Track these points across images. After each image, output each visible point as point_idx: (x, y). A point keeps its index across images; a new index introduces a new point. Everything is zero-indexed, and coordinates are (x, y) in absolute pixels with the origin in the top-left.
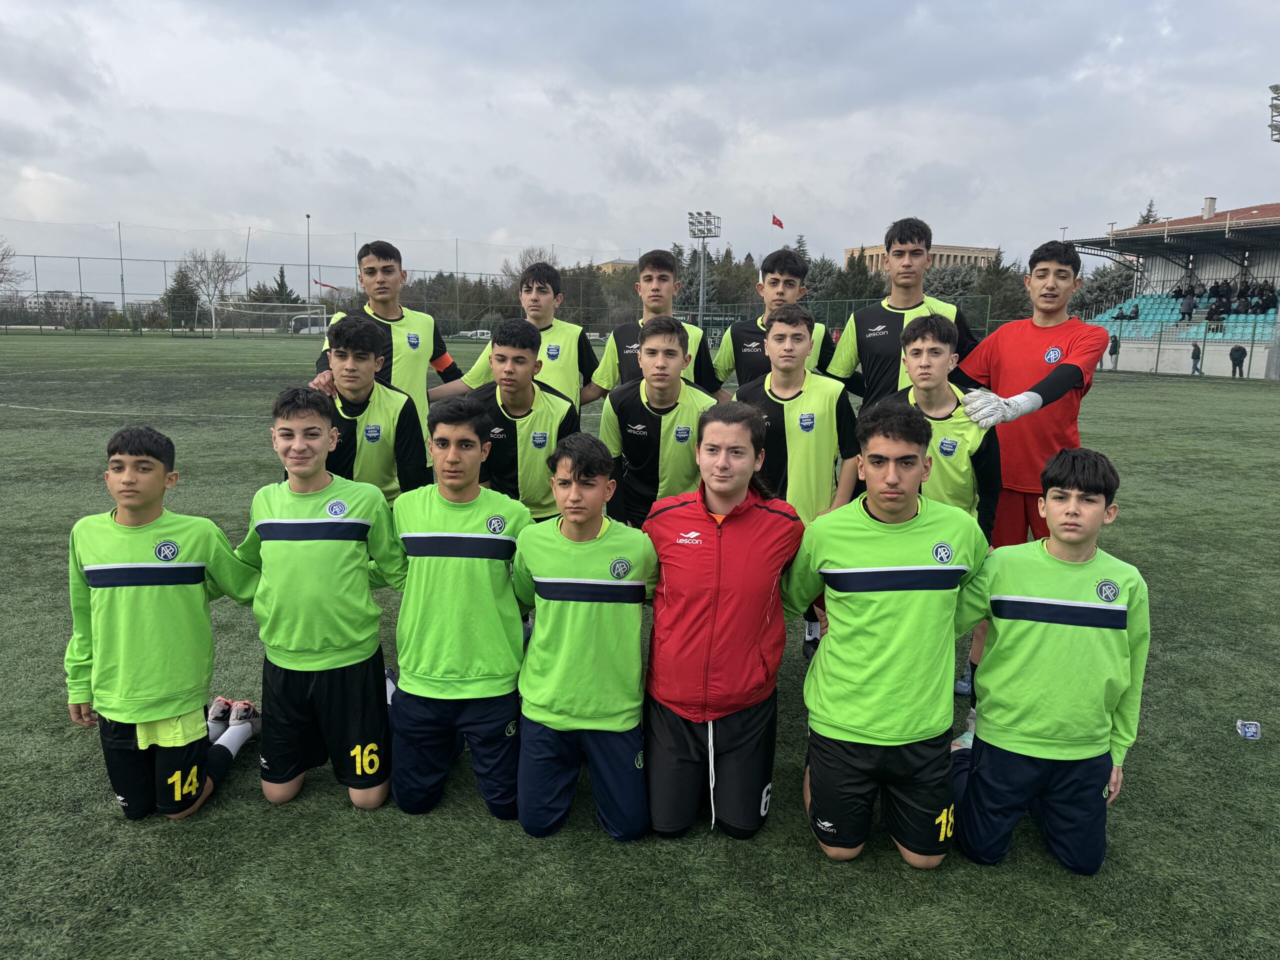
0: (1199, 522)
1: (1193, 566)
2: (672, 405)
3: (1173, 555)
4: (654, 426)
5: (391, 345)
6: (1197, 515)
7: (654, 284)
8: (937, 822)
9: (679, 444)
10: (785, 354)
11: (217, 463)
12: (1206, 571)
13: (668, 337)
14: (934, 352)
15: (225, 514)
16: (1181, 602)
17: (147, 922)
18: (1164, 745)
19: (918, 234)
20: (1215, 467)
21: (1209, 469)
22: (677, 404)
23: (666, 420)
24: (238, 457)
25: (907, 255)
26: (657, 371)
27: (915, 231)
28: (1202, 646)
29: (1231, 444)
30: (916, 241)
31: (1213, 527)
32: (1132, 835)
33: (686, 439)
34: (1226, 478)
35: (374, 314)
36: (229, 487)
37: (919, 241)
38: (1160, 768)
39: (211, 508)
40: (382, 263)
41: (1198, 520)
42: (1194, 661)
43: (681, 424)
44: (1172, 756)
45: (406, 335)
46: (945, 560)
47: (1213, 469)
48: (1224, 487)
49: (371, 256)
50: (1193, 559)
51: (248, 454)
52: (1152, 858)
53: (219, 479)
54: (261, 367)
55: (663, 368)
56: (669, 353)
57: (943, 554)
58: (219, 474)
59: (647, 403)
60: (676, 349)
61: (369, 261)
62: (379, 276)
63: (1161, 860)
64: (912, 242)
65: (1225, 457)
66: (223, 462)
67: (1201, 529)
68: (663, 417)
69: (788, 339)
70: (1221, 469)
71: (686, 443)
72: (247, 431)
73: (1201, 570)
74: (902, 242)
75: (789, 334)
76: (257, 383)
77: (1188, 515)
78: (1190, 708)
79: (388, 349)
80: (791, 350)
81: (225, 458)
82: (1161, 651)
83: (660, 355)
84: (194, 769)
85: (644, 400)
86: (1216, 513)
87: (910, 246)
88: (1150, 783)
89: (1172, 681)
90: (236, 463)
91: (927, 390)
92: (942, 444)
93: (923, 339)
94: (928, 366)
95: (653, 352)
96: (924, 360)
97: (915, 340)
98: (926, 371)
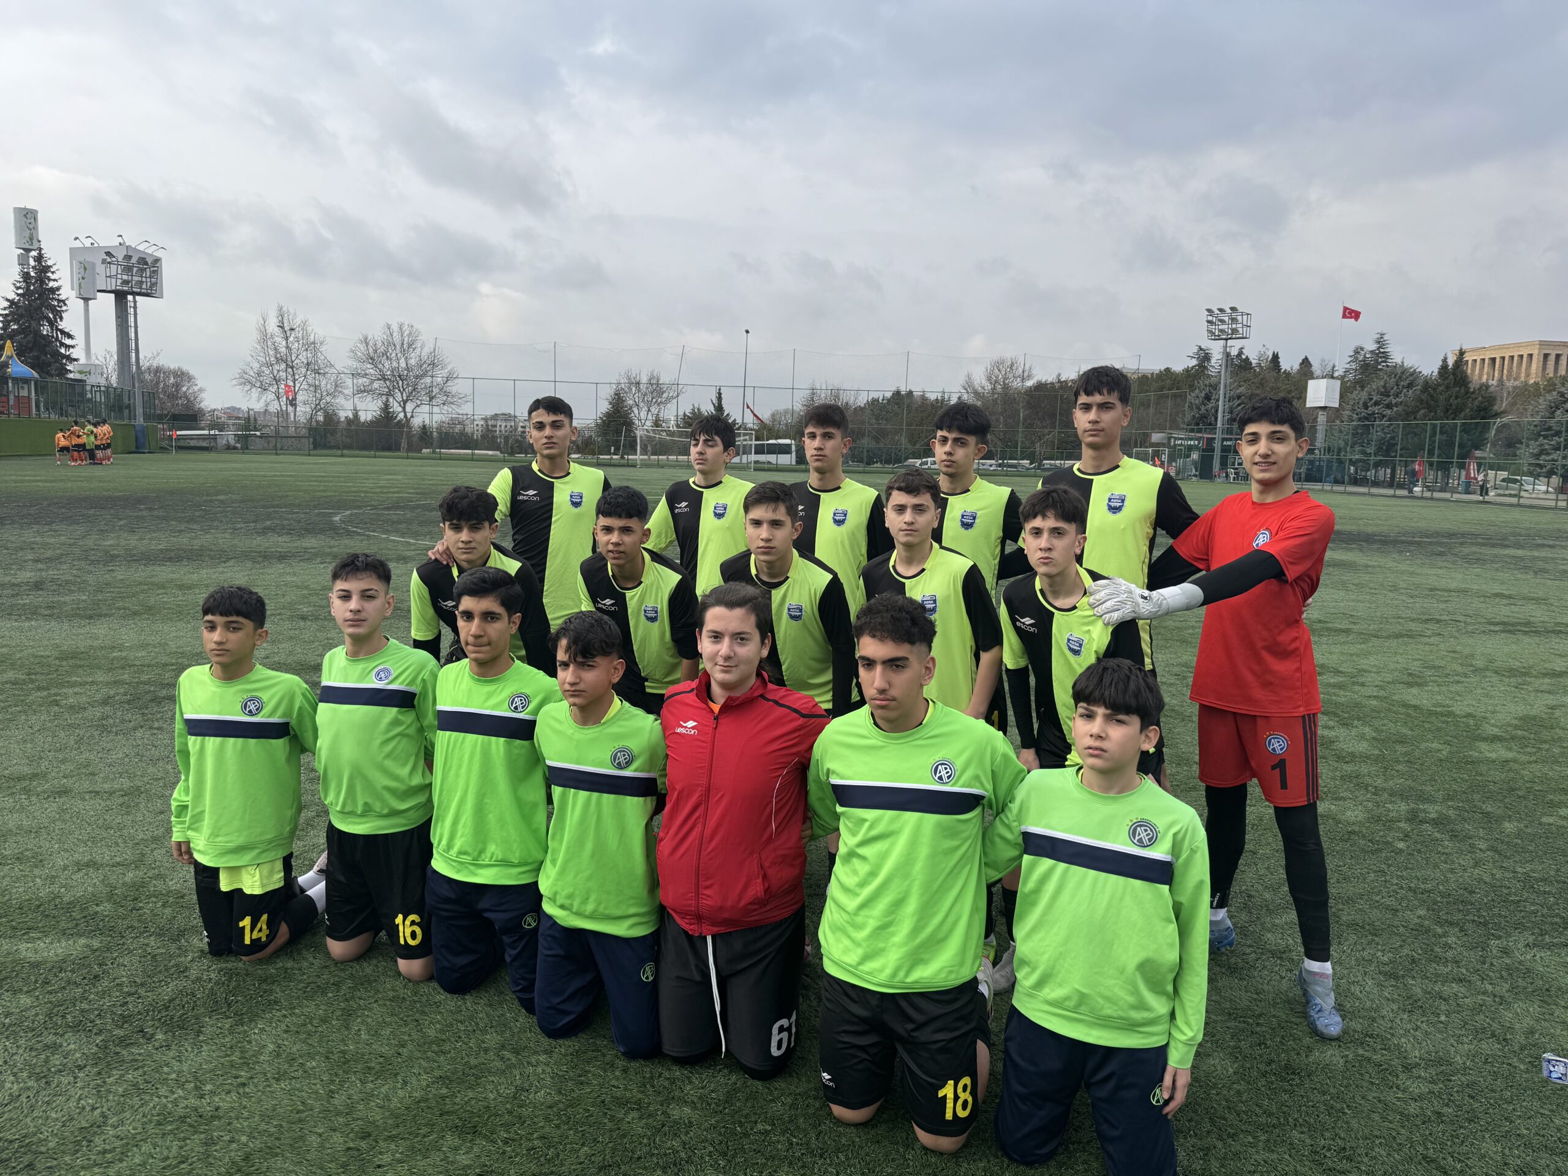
2: (782, 578)
5: (552, 503)
7: (817, 442)
8: (941, 1094)
10: (905, 527)
13: (773, 506)
14: (1056, 532)
17: (161, 1047)
19: (1108, 384)
23: (776, 596)
25: (1094, 409)
27: (1105, 380)
30: (1105, 392)
33: (799, 617)
35: (539, 470)
37: (1109, 393)
40: (553, 418)
45: (568, 493)
46: (945, 779)
49: (541, 411)
55: (769, 540)
56: (775, 522)
57: (943, 773)
59: (757, 576)
60: (782, 519)
61: (538, 416)
62: (548, 431)
64: (1100, 393)
69: (909, 511)
71: (800, 622)
74: (1088, 393)
75: (909, 505)
79: (549, 508)
80: (912, 523)
83: (765, 526)
84: (265, 917)
85: (754, 573)
87: (1097, 398)
91: (1049, 577)
92: (1069, 640)
93: (1044, 516)
94: (1050, 549)
95: (757, 523)
96: (1044, 541)
97: (1034, 517)
98: (1047, 555)
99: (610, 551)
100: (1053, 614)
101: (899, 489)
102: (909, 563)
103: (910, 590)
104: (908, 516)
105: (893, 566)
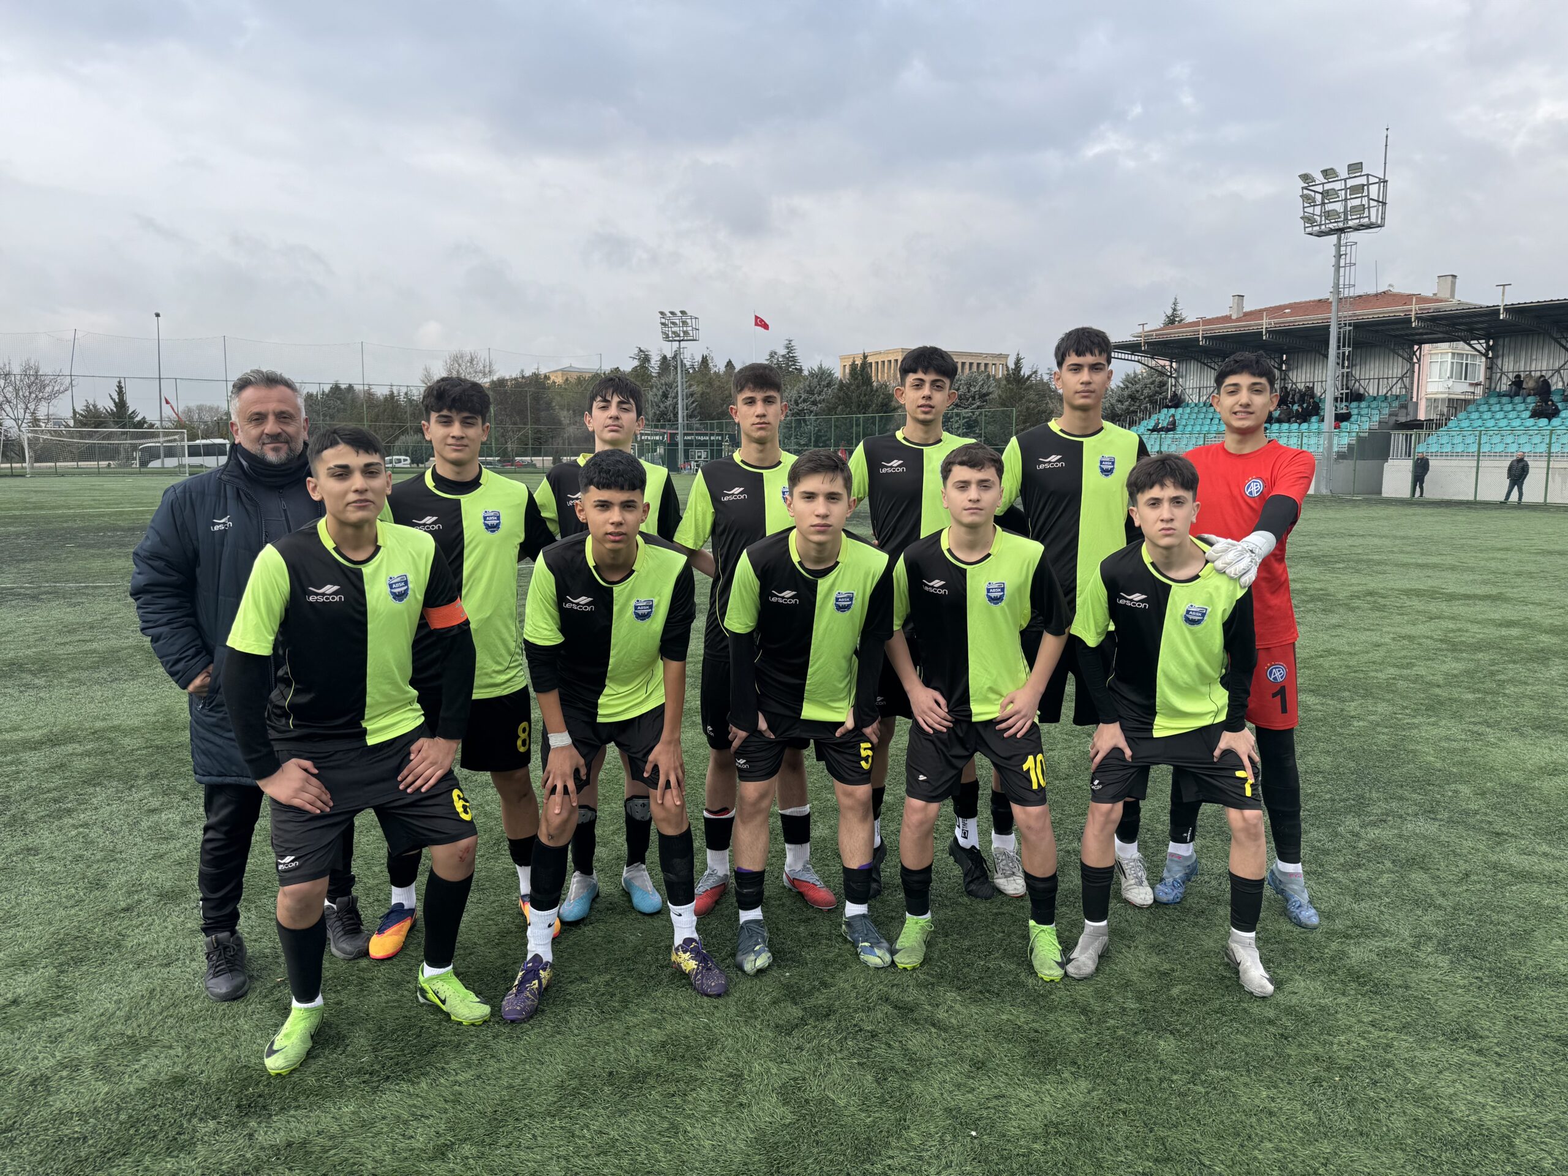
0: (1327, 665)
1: (1347, 720)
2: (832, 564)
3: (1319, 707)
4: (807, 591)
6: (1321, 656)
7: (759, 408)
9: (840, 614)
11: (86, 652)
12: (1361, 723)
13: (829, 476)
15: (120, 726)
16: (1352, 765)
18: (1416, 946)
20: (1313, 599)
21: (1308, 602)
22: (837, 563)
23: (823, 585)
24: (114, 642)
26: (817, 521)
27: (1096, 341)
28: (1401, 817)
29: (1316, 570)
31: (1343, 670)
32: (1434, 1070)
33: (848, 607)
34: (1331, 611)
36: (114, 685)
38: (1425, 977)
39: (97, 718)
41: (1326, 663)
42: (1400, 836)
43: (843, 589)
44: (1431, 960)
47: (1312, 601)
48: (1333, 621)
50: (1342, 710)
51: (127, 638)
52: (1469, 1097)
53: (96, 675)
54: (110, 515)
55: (825, 517)
56: (832, 497)
58: (95, 667)
59: (800, 563)
60: (838, 491)
63: (1480, 1099)
65: (1317, 586)
66: (95, 651)
67: (1332, 674)
68: (820, 581)
69: (973, 487)
70: (1321, 600)
71: (848, 613)
72: (116, 605)
73: (1356, 724)
74: (1079, 354)
76: (109, 537)
77: (1312, 657)
78: (1423, 897)
80: (977, 500)
81: (95, 645)
82: (1361, 827)
83: (821, 499)
85: (795, 558)
86: (1339, 653)
88: (1423, 998)
89: (1389, 864)
90: (114, 651)
91: (1168, 548)
92: (1188, 612)
93: (1162, 485)
94: (1172, 520)
95: (810, 496)
96: (1165, 510)
97: (1151, 487)
98: (1169, 526)
99: (610, 534)
100: (1170, 586)
101: (962, 463)
102: (972, 546)
103: (973, 577)
104: (973, 492)
105: (949, 550)
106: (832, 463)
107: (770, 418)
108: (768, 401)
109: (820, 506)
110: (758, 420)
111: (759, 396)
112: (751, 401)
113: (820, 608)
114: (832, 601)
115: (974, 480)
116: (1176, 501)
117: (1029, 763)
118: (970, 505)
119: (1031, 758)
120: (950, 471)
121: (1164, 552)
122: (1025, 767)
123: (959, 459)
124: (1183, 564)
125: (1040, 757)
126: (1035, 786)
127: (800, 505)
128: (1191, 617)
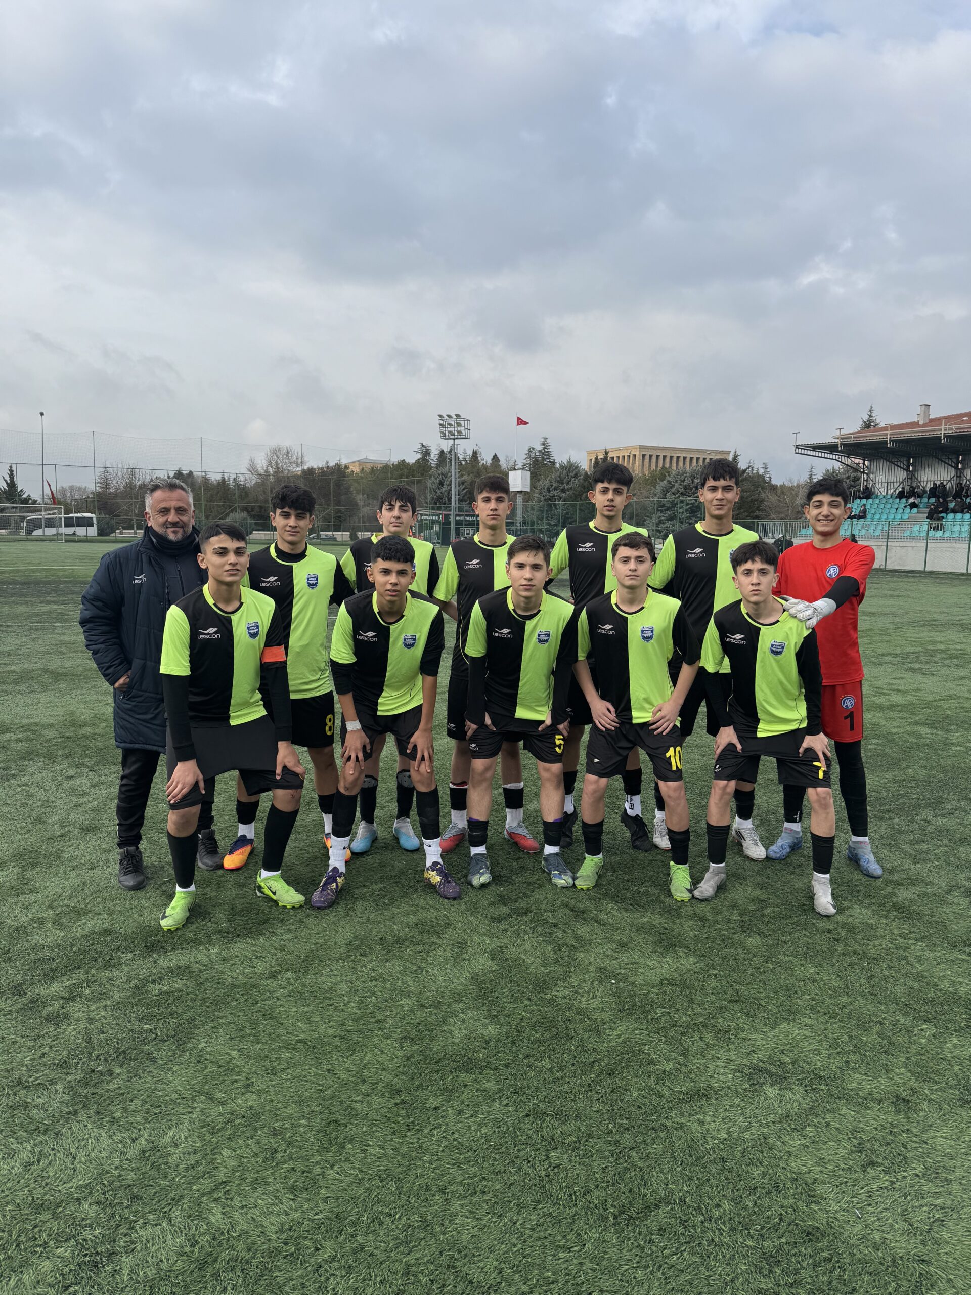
0: (945, 706)
1: (947, 745)
2: (535, 611)
3: (929, 736)
4: (518, 628)
6: (943, 700)
7: (493, 505)
9: (541, 645)
11: (8, 672)
12: (958, 748)
15: (40, 722)
16: (942, 776)
18: (949, 892)
20: (951, 657)
21: (947, 659)
22: (539, 611)
23: (529, 625)
24: (27, 666)
25: (720, 491)
26: (525, 582)
28: (966, 811)
29: (962, 635)
31: (958, 711)
33: (546, 641)
34: (962, 666)
36: (31, 695)
38: (948, 910)
39: (23, 717)
41: (945, 705)
42: (961, 824)
43: (543, 628)
44: (956, 900)
47: (950, 658)
48: (962, 674)
50: (947, 738)
51: (36, 663)
53: (18, 688)
54: (9, 572)
55: (530, 580)
56: (536, 567)
58: (15, 682)
59: (514, 610)
65: (958, 647)
66: (14, 672)
67: (948, 712)
68: (527, 622)
69: (632, 561)
70: (957, 658)
71: (546, 645)
72: (24, 639)
73: (954, 748)
76: (11, 589)
77: (935, 701)
78: (964, 863)
80: (635, 570)
81: (13, 668)
82: (933, 817)
83: (527, 568)
85: (511, 607)
86: (959, 697)
87: (722, 482)
88: (942, 922)
89: (945, 841)
90: (29, 672)
91: (756, 603)
92: (772, 646)
93: (753, 561)
94: (759, 584)
95: (521, 566)
96: (754, 578)
97: (746, 562)
98: (757, 588)
99: (389, 590)
100: (760, 629)
101: (625, 545)
102: (631, 602)
103: (632, 623)
104: (632, 565)
105: (616, 604)
106: (536, 544)
107: (500, 512)
108: (499, 500)
109: (527, 573)
110: (491, 513)
111: (493, 496)
112: (487, 500)
113: (527, 640)
114: (536, 636)
115: (633, 556)
116: (762, 572)
117: (671, 752)
118: (630, 573)
119: (672, 749)
120: (617, 550)
121: (754, 606)
122: (668, 755)
123: (623, 542)
124: (769, 615)
125: (678, 748)
126: (674, 768)
127: (515, 572)
128: (774, 650)
